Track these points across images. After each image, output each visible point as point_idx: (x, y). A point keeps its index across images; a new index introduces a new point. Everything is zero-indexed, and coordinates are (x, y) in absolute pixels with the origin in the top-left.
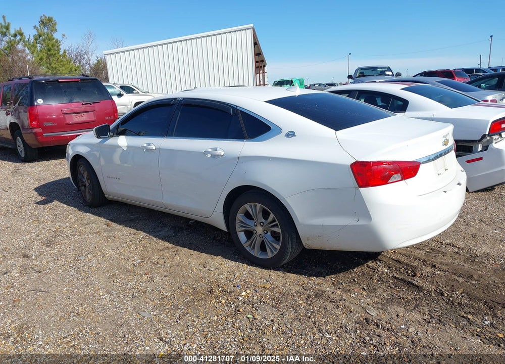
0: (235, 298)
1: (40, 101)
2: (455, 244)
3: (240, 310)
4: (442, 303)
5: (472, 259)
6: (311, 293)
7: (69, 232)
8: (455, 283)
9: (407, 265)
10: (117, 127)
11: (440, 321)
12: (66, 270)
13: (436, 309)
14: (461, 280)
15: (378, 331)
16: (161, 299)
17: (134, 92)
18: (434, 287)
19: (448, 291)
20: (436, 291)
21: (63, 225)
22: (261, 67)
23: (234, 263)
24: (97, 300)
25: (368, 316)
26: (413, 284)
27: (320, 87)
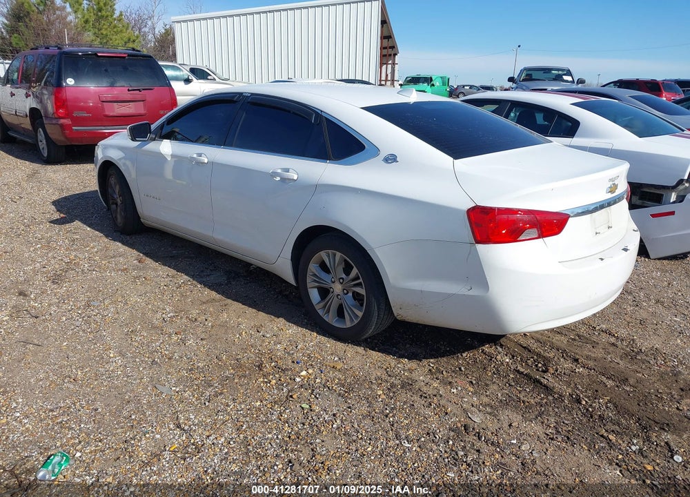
0: (291, 379)
1: (70, 81)
2: (613, 331)
3: (294, 397)
4: (577, 415)
5: (633, 355)
6: (397, 382)
7: (86, 265)
8: (600, 388)
9: (539, 355)
10: (162, 127)
11: (568, 438)
12: (72, 317)
13: (566, 422)
14: (610, 383)
15: (478, 445)
16: (190, 370)
17: (209, 77)
18: (570, 390)
19: (588, 397)
20: (571, 395)
21: (80, 256)
22: (390, 55)
23: (300, 329)
24: (104, 364)
25: (469, 422)
26: (541, 383)
27: (471, 90)
